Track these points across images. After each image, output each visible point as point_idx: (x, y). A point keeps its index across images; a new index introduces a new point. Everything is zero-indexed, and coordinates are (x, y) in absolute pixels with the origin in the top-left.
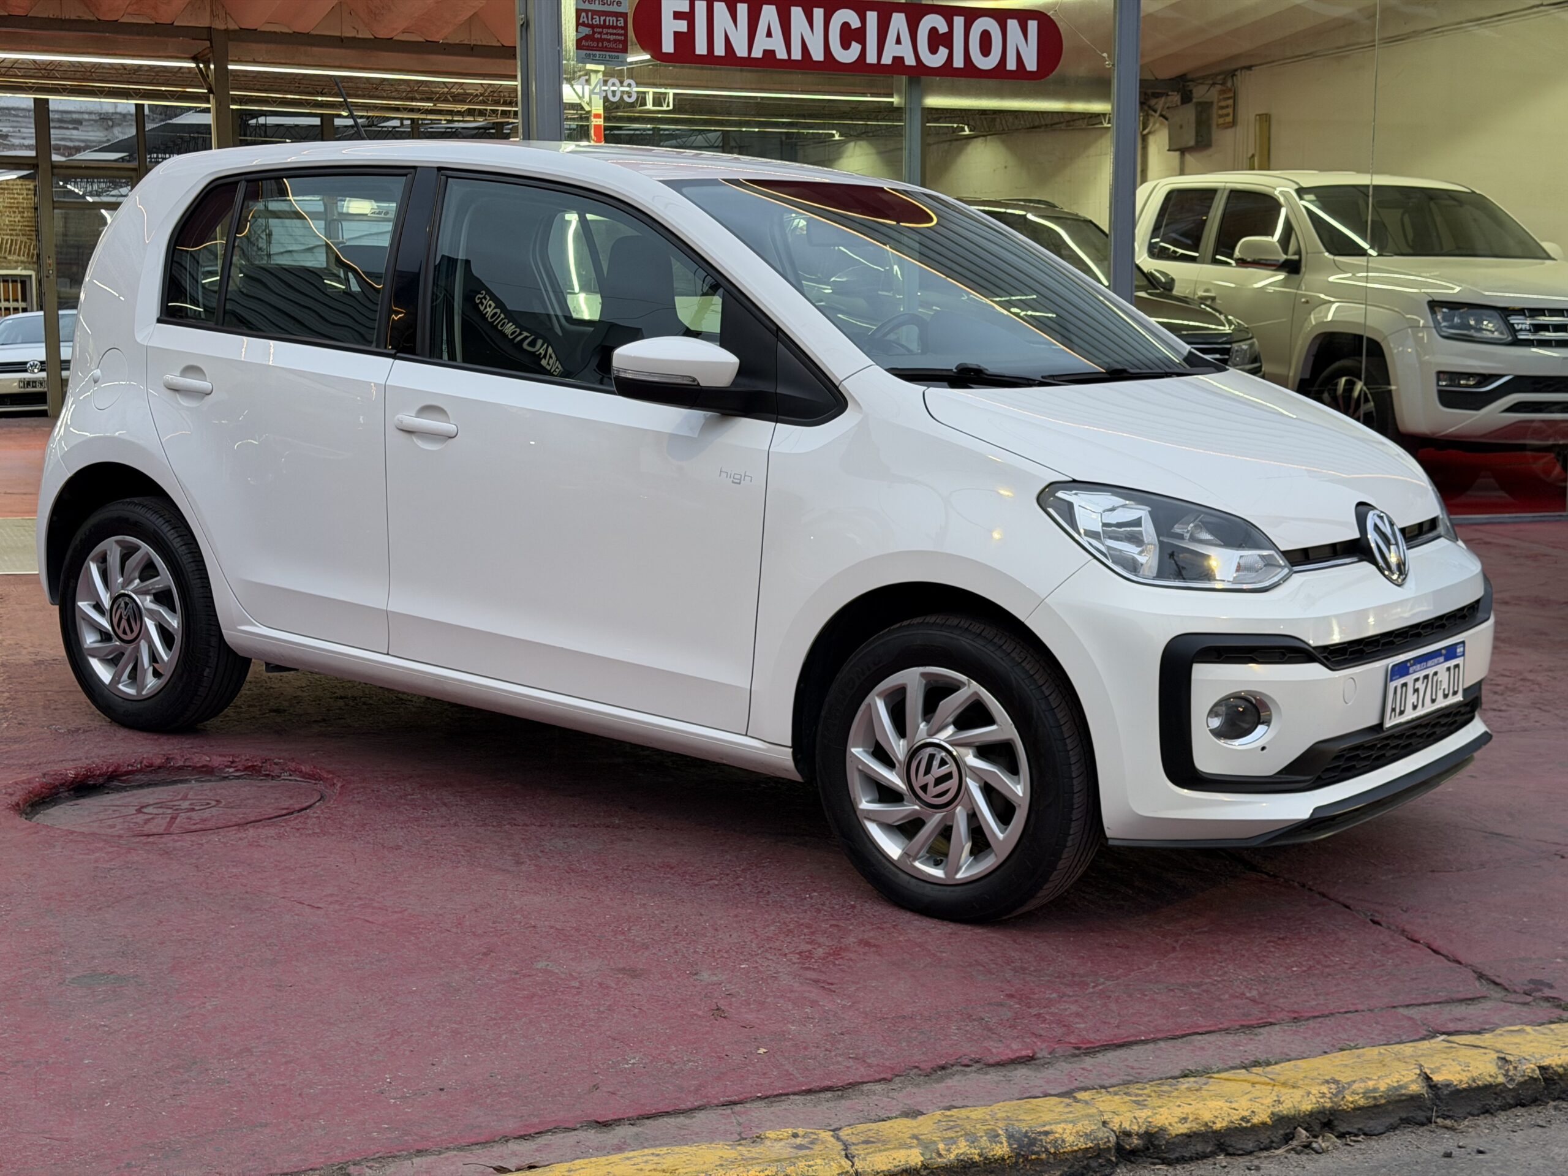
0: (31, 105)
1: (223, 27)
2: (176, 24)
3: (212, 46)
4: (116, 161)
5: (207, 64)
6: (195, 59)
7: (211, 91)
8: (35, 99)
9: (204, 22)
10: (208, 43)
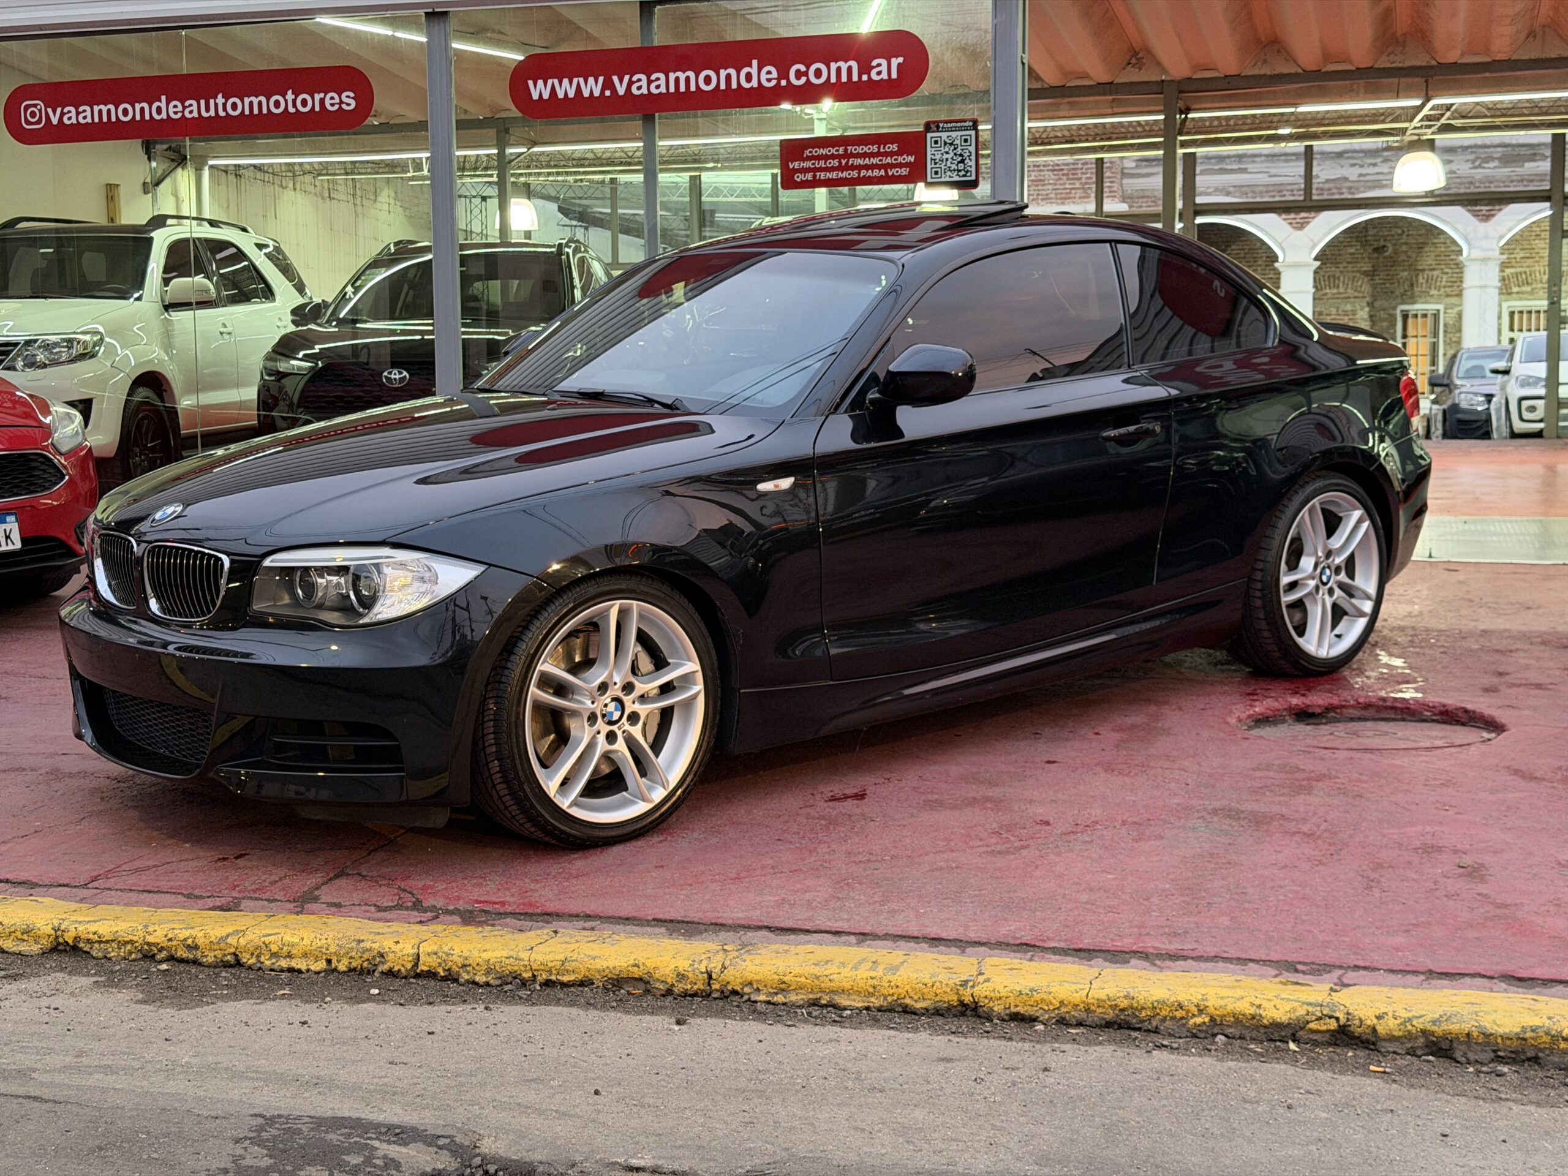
0: (1549, 140)
8: (1554, 135)
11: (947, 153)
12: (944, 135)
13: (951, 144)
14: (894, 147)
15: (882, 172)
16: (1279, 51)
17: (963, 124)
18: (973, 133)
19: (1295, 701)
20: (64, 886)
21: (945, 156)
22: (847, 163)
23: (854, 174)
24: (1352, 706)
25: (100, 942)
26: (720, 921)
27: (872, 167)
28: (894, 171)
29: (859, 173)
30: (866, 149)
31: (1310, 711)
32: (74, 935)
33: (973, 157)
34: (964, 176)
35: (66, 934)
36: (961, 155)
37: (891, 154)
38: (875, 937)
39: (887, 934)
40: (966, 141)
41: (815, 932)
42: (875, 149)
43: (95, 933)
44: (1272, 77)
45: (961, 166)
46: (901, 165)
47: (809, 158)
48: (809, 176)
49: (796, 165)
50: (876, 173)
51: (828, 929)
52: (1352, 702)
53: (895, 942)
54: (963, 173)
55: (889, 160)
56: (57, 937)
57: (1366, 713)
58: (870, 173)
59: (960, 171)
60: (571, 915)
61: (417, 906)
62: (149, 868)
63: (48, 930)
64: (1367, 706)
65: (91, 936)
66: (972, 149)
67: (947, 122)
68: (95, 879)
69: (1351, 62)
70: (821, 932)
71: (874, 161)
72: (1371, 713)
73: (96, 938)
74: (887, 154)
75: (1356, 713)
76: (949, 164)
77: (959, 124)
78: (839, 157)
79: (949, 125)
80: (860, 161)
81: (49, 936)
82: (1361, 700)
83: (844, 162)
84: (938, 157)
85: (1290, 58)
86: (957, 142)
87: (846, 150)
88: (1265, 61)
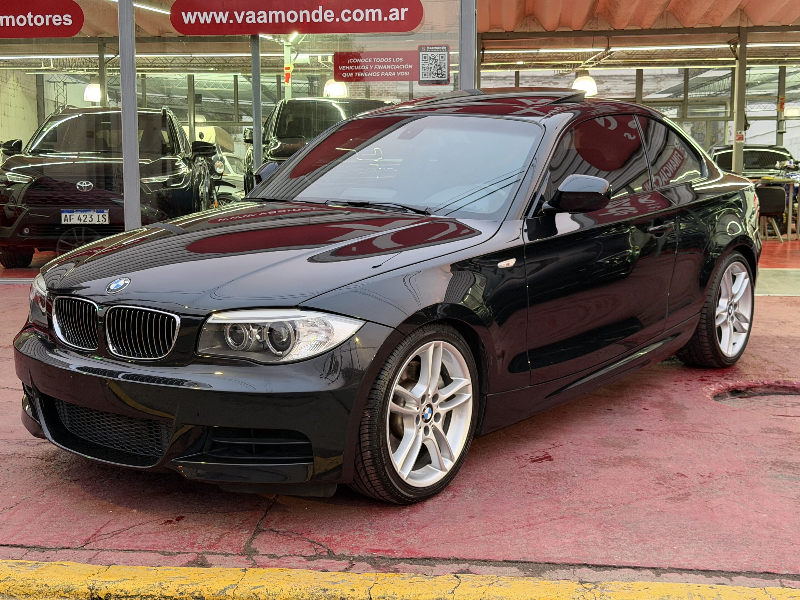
0: (635, 73)
1: (745, 26)
2: (722, 26)
3: (739, 36)
4: (666, 98)
5: (735, 45)
6: (729, 43)
7: (737, 59)
8: (637, 70)
9: (736, 24)
10: (737, 35)
11: (431, 64)
12: (430, 54)
13: (434, 59)
14: (401, 60)
15: (394, 74)
16: (533, 20)
17: (440, 48)
18: (446, 53)
19: (731, 384)
20: (66, 548)
21: (430, 66)
22: (374, 67)
23: (378, 74)
24: (761, 386)
25: (127, 597)
26: (551, 561)
27: (388, 71)
28: (401, 73)
29: (380, 74)
30: (384, 60)
31: (739, 390)
32: (106, 593)
33: (446, 67)
34: (441, 77)
35: (98, 592)
36: (439, 65)
37: (399, 63)
38: (665, 571)
39: (669, 568)
40: (442, 57)
41: (620, 567)
42: (389, 60)
43: (122, 591)
44: (530, 33)
45: (439, 72)
46: (404, 70)
47: (351, 64)
48: (351, 75)
49: (343, 68)
50: (390, 74)
51: (629, 565)
52: (761, 384)
53: (681, 574)
54: (440, 76)
55: (398, 67)
56: (92, 594)
57: (768, 390)
58: (386, 74)
59: (439, 74)
60: (444, 559)
61: (331, 555)
62: (121, 531)
63: (85, 589)
64: (770, 386)
65: (119, 593)
66: (446, 62)
67: (431, 46)
68: (87, 542)
69: (570, 27)
70: (624, 567)
71: (389, 67)
72: (772, 390)
73: (123, 594)
74: (396, 63)
75: (762, 390)
76: (432, 70)
77: (438, 48)
78: (369, 64)
79: (433, 48)
80: (381, 67)
81: (86, 594)
82: (766, 382)
83: (371, 67)
84: (426, 66)
85: (539, 24)
86: (437, 58)
87: (373, 60)
88: (526, 25)
